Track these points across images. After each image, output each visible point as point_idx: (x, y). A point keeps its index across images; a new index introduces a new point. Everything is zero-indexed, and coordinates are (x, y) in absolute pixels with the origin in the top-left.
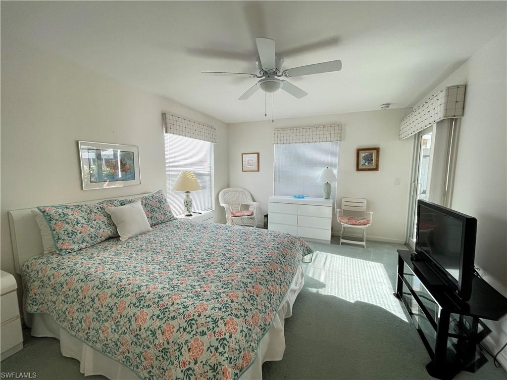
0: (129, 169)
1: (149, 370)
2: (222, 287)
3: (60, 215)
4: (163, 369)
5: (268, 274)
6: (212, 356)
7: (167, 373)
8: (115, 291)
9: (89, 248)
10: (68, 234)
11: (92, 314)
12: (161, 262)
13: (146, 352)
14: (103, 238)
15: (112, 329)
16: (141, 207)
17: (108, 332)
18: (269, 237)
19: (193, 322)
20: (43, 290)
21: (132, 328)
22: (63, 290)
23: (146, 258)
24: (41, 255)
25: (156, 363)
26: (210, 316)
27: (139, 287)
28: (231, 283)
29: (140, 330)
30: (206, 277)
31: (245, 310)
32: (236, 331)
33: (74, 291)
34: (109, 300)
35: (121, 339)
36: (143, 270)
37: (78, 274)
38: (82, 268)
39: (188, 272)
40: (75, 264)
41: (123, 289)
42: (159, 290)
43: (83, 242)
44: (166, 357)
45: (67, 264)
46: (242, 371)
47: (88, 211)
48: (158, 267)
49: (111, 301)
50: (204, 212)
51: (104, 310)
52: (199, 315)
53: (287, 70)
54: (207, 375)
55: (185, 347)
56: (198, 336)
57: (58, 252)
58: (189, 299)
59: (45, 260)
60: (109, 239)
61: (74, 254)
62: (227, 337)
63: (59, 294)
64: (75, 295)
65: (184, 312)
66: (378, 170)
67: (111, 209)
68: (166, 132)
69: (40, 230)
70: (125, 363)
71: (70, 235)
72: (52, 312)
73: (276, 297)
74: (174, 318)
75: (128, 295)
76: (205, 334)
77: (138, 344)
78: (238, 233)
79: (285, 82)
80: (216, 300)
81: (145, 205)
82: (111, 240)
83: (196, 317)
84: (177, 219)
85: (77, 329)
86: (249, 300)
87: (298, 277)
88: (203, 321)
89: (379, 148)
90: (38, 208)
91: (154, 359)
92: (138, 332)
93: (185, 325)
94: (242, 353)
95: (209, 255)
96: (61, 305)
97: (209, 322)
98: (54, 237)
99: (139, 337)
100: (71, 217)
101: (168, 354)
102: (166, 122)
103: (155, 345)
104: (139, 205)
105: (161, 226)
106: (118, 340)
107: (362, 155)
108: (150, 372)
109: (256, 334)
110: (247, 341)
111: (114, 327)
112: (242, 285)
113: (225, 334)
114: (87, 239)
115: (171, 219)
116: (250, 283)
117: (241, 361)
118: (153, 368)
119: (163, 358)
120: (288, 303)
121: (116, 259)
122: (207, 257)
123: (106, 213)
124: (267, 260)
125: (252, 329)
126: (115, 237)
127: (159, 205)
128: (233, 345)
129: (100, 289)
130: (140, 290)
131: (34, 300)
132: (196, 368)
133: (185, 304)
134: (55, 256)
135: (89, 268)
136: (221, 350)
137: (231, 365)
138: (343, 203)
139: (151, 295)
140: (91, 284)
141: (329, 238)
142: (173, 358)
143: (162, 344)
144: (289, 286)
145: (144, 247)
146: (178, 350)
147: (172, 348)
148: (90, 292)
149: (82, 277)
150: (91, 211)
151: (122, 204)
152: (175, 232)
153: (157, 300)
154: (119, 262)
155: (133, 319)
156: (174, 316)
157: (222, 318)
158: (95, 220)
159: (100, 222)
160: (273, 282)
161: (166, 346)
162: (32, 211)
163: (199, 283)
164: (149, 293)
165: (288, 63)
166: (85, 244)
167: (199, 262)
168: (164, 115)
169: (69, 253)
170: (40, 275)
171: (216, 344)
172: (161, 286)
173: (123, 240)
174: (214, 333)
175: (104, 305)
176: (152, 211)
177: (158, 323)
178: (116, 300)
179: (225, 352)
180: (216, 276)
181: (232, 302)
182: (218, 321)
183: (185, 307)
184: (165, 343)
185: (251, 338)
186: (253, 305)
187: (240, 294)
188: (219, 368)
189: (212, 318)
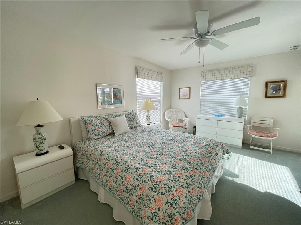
0: (119, 98)
1: (132, 207)
2: (172, 168)
3: (89, 121)
4: (140, 209)
5: (201, 164)
6: (169, 208)
7: (142, 212)
8: (115, 162)
9: (101, 138)
10: (93, 130)
11: (104, 172)
12: (136, 149)
13: (131, 197)
14: (108, 134)
15: (114, 181)
16: (125, 118)
17: (112, 183)
18: (199, 140)
19: (157, 186)
20: (83, 157)
21: (123, 183)
22: (91, 158)
23: (129, 146)
24: (82, 140)
25: (136, 204)
26: (166, 184)
27: (127, 162)
28: (177, 166)
29: (128, 185)
30: (162, 160)
31: (188, 184)
32: (183, 196)
33: (96, 159)
34: (112, 166)
35: (118, 187)
36: (127, 152)
37: (98, 151)
38: (99, 148)
39: (151, 156)
40: (96, 146)
41: (118, 162)
42: (136, 164)
43: (98, 135)
44: (142, 202)
45: (92, 145)
46: (186, 222)
47: (101, 120)
48: (135, 152)
49: (113, 167)
50: (157, 123)
51: (110, 171)
52: (160, 183)
53: (215, 31)
54: (166, 219)
55: (153, 199)
56: (160, 195)
57: (88, 139)
58: (154, 172)
59: (83, 143)
60: (110, 134)
61: (95, 141)
62: (177, 198)
63: (90, 160)
64: (97, 161)
65: (151, 179)
66: (285, 97)
67: (111, 119)
68: (137, 77)
69: (81, 128)
70: (120, 200)
71: (93, 131)
72: (87, 168)
73: (206, 179)
74: (146, 182)
75: (121, 165)
76: (164, 194)
77: (127, 192)
78: (178, 136)
79: (213, 39)
80: (170, 175)
81: (127, 117)
82: (111, 135)
83: (158, 183)
84: (143, 126)
85: (97, 178)
86: (189, 178)
87: (219, 168)
88: (163, 186)
89: (286, 81)
90: (81, 117)
91: (136, 203)
92: (127, 186)
93: (152, 187)
94: (187, 211)
95: (162, 147)
96: (91, 165)
97: (166, 188)
98: (87, 131)
99: (127, 188)
100: (94, 122)
101: (143, 201)
102: (137, 72)
103: (136, 195)
104: (124, 117)
105: (134, 129)
106: (117, 188)
107: (271, 86)
108: (133, 208)
109: (195, 201)
110: (189, 203)
111: (115, 180)
112: (185, 168)
113: (176, 197)
114: (100, 134)
115: (140, 126)
116: (190, 168)
117: (186, 215)
118: (134, 207)
119: (140, 202)
120: (213, 184)
121: (114, 145)
122: (161, 149)
123: (109, 121)
124: (200, 155)
125: (192, 197)
126: (112, 134)
127: (133, 118)
128: (181, 205)
129: (107, 160)
130: (127, 163)
131: (79, 161)
132: (159, 213)
133: (152, 175)
134: (87, 141)
135: (102, 149)
136: (174, 206)
137: (180, 216)
138: (253, 121)
139: (133, 167)
140: (104, 157)
141: (241, 144)
142: (146, 204)
143: (139, 195)
144: (214, 173)
145: (127, 140)
146: (149, 200)
147: (145, 198)
148: (103, 161)
149: (99, 153)
150: (102, 120)
151: (116, 116)
152: (142, 133)
153: (136, 170)
154: (115, 147)
155: (124, 178)
156: (146, 181)
157: (174, 187)
158: (104, 124)
159: (106, 125)
160: (204, 170)
161: (142, 196)
162: (78, 119)
163: (158, 164)
164: (132, 165)
165: (216, 26)
166: (99, 136)
167: (157, 151)
168: (136, 68)
169: (93, 140)
170: (82, 149)
171: (171, 201)
172: (137, 162)
173: (116, 136)
174: (170, 194)
175: (110, 169)
176: (130, 121)
177: (137, 183)
178: (115, 167)
179: (177, 208)
180: (168, 160)
181: (179, 178)
182: (171, 188)
183: (152, 176)
184: (142, 195)
185: (191, 202)
186: (192, 182)
187: (184, 174)
188: (173, 216)
189: (168, 186)
